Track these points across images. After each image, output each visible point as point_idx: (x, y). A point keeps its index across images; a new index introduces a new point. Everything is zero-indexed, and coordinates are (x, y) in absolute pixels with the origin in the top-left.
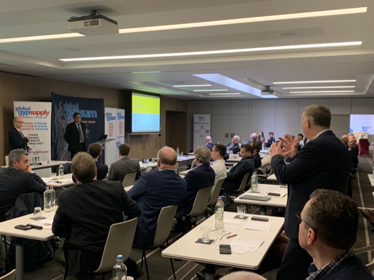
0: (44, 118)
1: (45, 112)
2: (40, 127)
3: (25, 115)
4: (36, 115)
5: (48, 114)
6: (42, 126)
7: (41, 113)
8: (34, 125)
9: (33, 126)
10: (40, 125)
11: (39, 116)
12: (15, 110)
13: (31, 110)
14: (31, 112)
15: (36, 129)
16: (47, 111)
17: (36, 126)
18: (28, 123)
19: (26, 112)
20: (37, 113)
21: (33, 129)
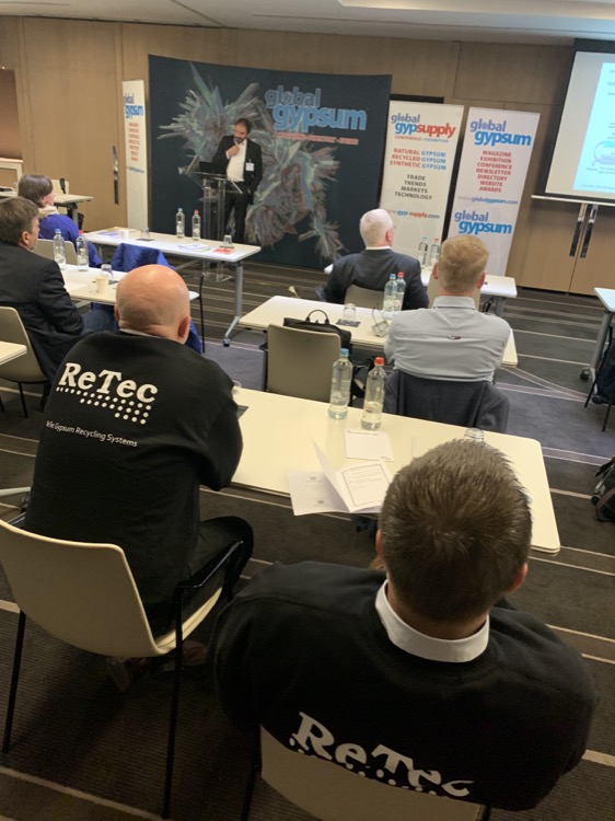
0: (443, 141)
1: (447, 130)
2: (432, 163)
3: (407, 134)
4: (427, 135)
5: (452, 133)
6: (435, 160)
7: (438, 129)
8: (421, 156)
9: (418, 159)
10: (432, 156)
11: (434, 136)
12: (390, 120)
13: (421, 122)
14: (419, 127)
15: (424, 166)
16: (452, 126)
17: (423, 159)
18: (411, 151)
19: (411, 126)
20: (430, 130)
21: (418, 165)
